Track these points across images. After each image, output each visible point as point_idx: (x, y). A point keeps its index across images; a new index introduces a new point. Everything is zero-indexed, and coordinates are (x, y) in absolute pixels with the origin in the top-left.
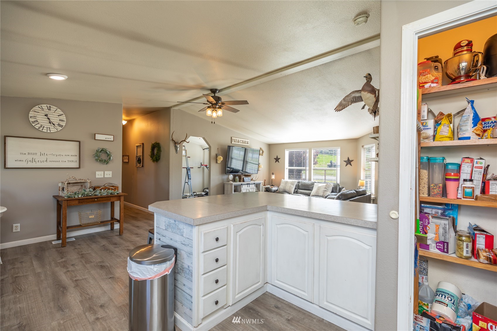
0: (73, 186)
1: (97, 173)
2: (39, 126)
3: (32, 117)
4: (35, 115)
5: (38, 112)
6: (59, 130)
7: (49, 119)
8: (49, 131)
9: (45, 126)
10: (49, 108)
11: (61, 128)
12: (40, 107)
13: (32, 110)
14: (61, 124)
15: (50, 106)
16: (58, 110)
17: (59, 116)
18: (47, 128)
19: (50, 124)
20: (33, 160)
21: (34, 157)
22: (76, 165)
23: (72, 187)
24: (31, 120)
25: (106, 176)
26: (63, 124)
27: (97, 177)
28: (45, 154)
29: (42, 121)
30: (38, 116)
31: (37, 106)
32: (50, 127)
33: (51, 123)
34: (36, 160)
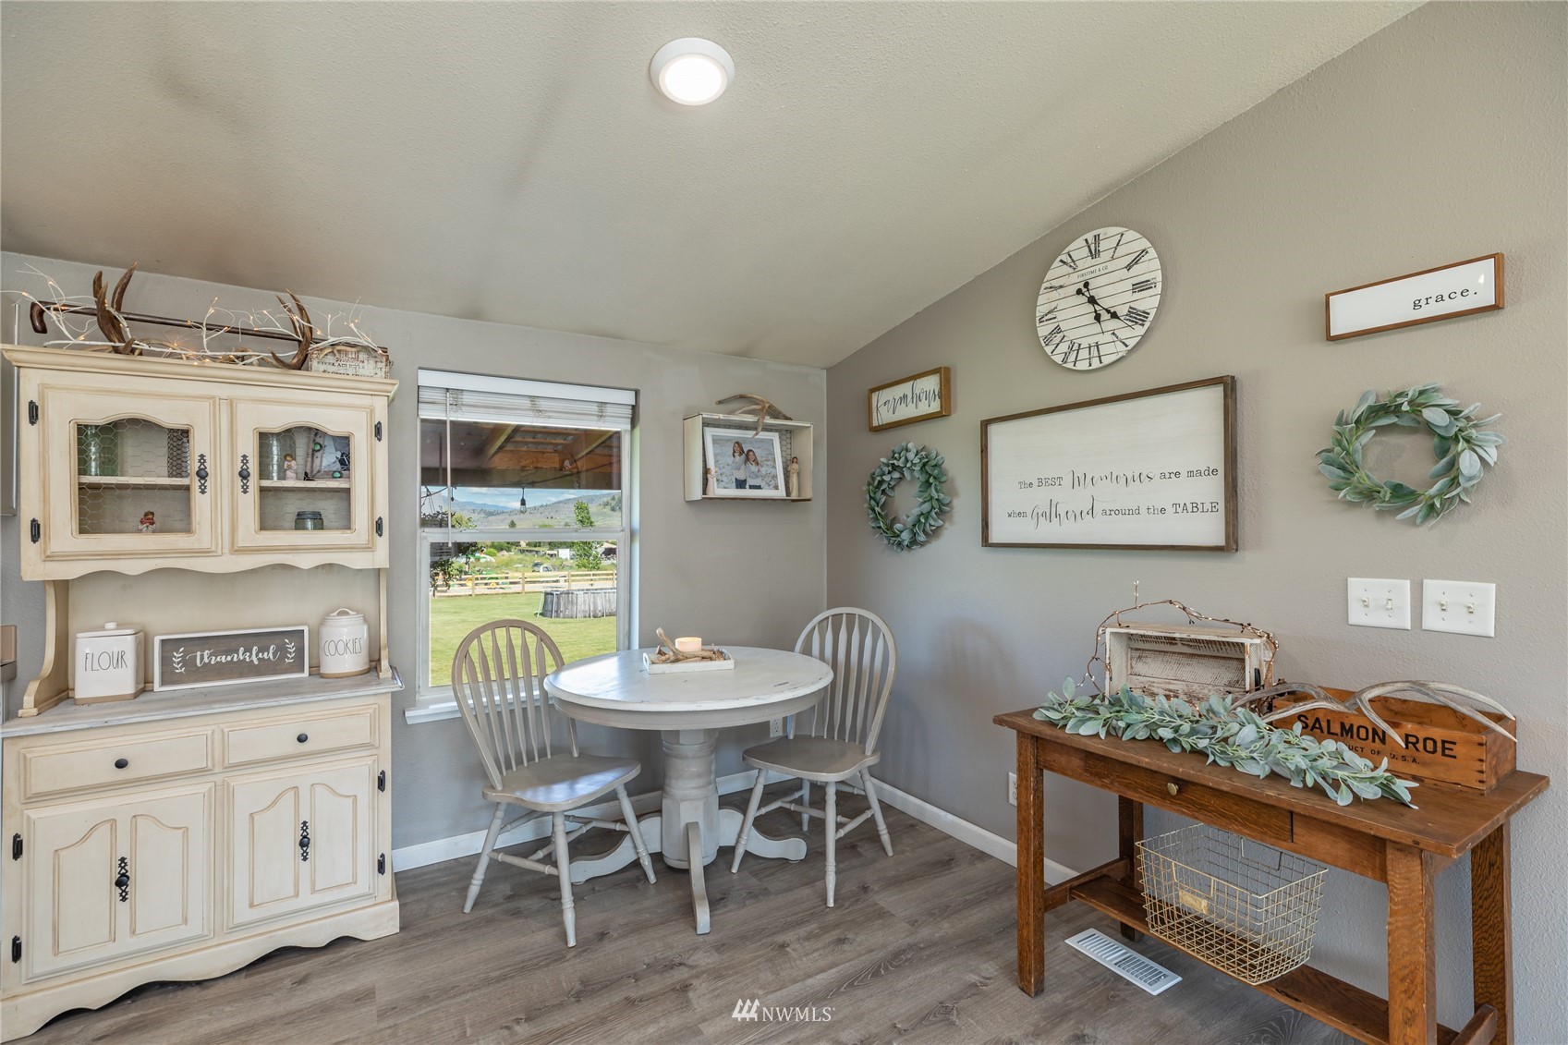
0: (1192, 655)
1: (1357, 586)
2: (1066, 350)
3: (1044, 319)
4: (1053, 305)
5: (1061, 287)
6: (1132, 343)
7: (1092, 300)
8: (1096, 364)
9: (1085, 343)
10: (1093, 247)
11: (1140, 330)
12: (1064, 258)
13: (1044, 285)
14: (1140, 306)
15: (1096, 232)
16: (1130, 235)
17: (1129, 267)
18: (1090, 347)
19: (1096, 328)
20: (1052, 513)
21: (1057, 494)
22: (1209, 530)
23: (1184, 660)
24: (1043, 330)
25: (1432, 621)
26: (1149, 302)
27: (1357, 616)
28: (1089, 478)
29: (1074, 317)
30: (1061, 305)
31: (1057, 263)
32: (1101, 339)
33: (1105, 316)
34: (1062, 511)
